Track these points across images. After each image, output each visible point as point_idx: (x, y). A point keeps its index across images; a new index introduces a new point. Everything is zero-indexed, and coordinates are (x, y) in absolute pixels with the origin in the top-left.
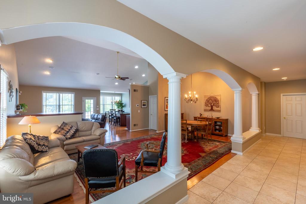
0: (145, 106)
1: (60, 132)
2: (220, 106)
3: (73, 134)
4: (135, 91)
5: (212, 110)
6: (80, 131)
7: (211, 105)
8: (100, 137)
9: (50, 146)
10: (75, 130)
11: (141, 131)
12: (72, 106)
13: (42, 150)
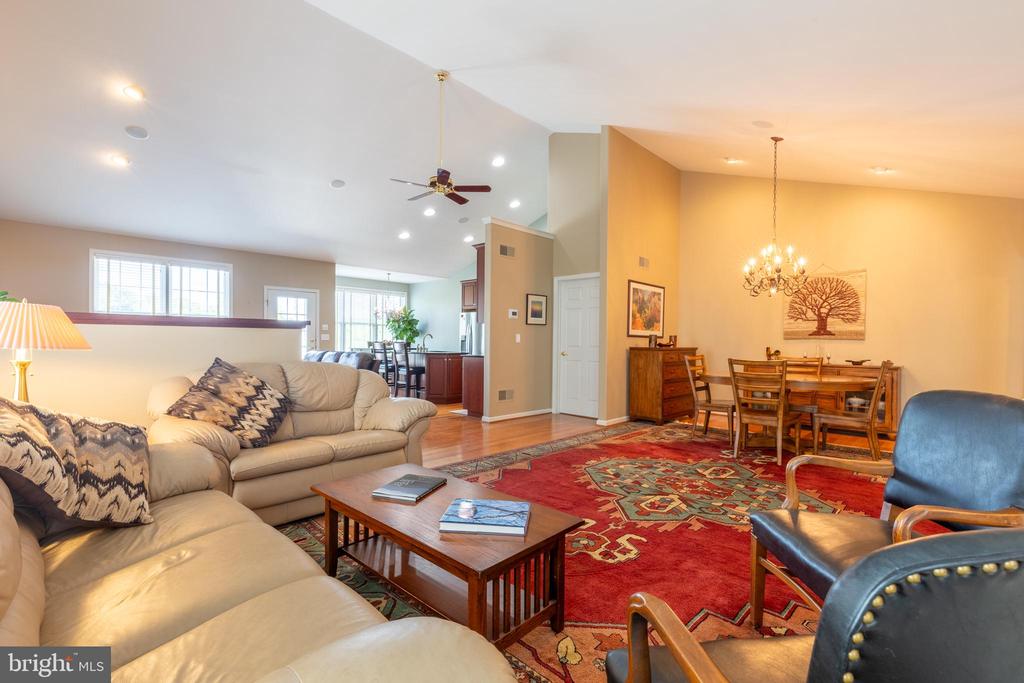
0: (540, 316)
1: (201, 408)
2: (862, 317)
3: (269, 420)
4: (504, 250)
5: (822, 331)
6: (297, 407)
7: (819, 315)
8: (408, 440)
9: (158, 486)
10: (279, 400)
11: (530, 420)
13: (108, 518)
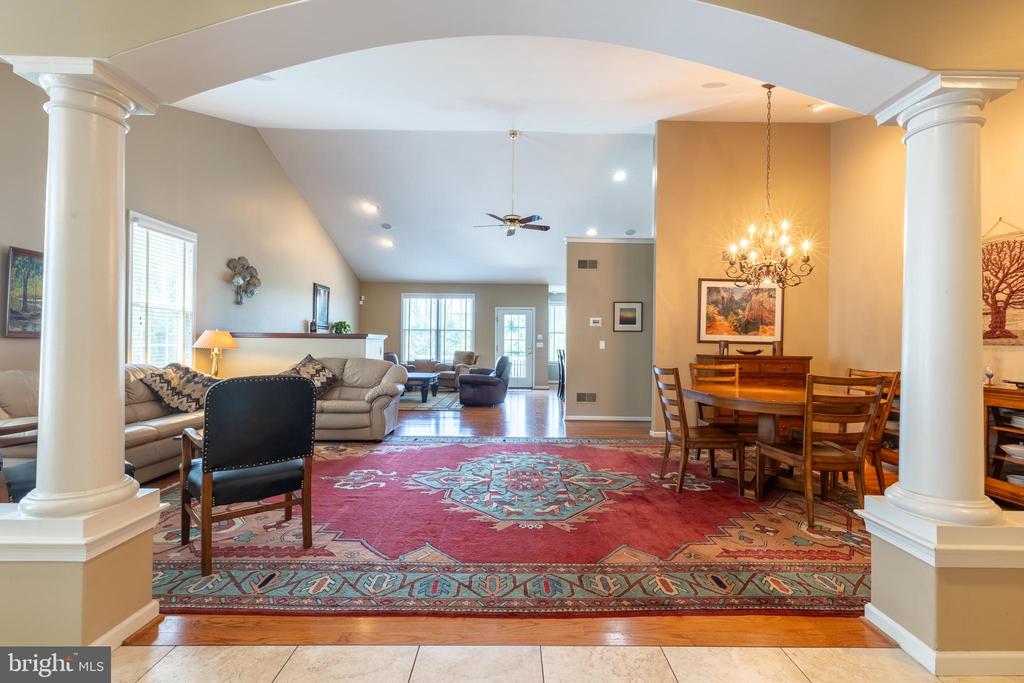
4: (584, 264)
5: (998, 330)
7: (994, 305)
8: (371, 408)
10: (329, 379)
12: (469, 333)
